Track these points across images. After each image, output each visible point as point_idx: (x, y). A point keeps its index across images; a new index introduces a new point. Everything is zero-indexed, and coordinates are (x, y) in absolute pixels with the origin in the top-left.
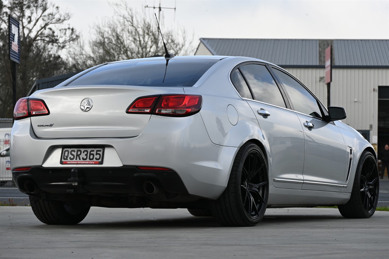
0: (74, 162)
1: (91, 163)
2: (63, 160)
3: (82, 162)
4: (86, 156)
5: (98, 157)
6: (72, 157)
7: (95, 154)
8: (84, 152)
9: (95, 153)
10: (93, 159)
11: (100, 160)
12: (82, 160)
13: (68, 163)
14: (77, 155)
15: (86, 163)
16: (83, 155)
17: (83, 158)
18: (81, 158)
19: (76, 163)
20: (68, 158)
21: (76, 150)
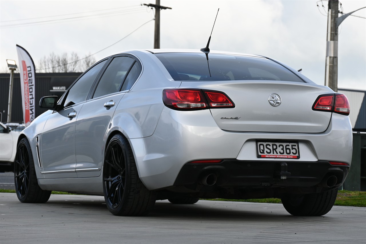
0: (272, 155)
1: (290, 157)
2: (260, 154)
3: (281, 156)
4: (282, 151)
5: (294, 151)
6: (269, 151)
7: (291, 149)
8: (279, 147)
9: (290, 147)
10: (290, 153)
11: (297, 155)
12: (279, 154)
13: (267, 156)
14: (273, 149)
15: (285, 157)
16: (279, 149)
17: (280, 152)
18: (278, 152)
19: (274, 157)
20: (265, 152)
21: (271, 144)
